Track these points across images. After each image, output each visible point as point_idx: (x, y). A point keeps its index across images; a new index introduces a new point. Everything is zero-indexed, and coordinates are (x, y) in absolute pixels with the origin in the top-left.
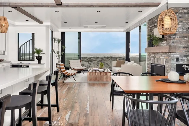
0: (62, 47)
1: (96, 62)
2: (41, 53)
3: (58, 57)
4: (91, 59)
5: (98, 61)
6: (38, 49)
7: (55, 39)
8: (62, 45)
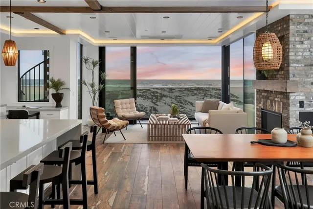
0: (100, 74)
1: (168, 98)
2: (62, 87)
3: (92, 94)
4: (157, 92)
5: (171, 98)
6: (56, 79)
7: (86, 60)
8: (99, 71)
